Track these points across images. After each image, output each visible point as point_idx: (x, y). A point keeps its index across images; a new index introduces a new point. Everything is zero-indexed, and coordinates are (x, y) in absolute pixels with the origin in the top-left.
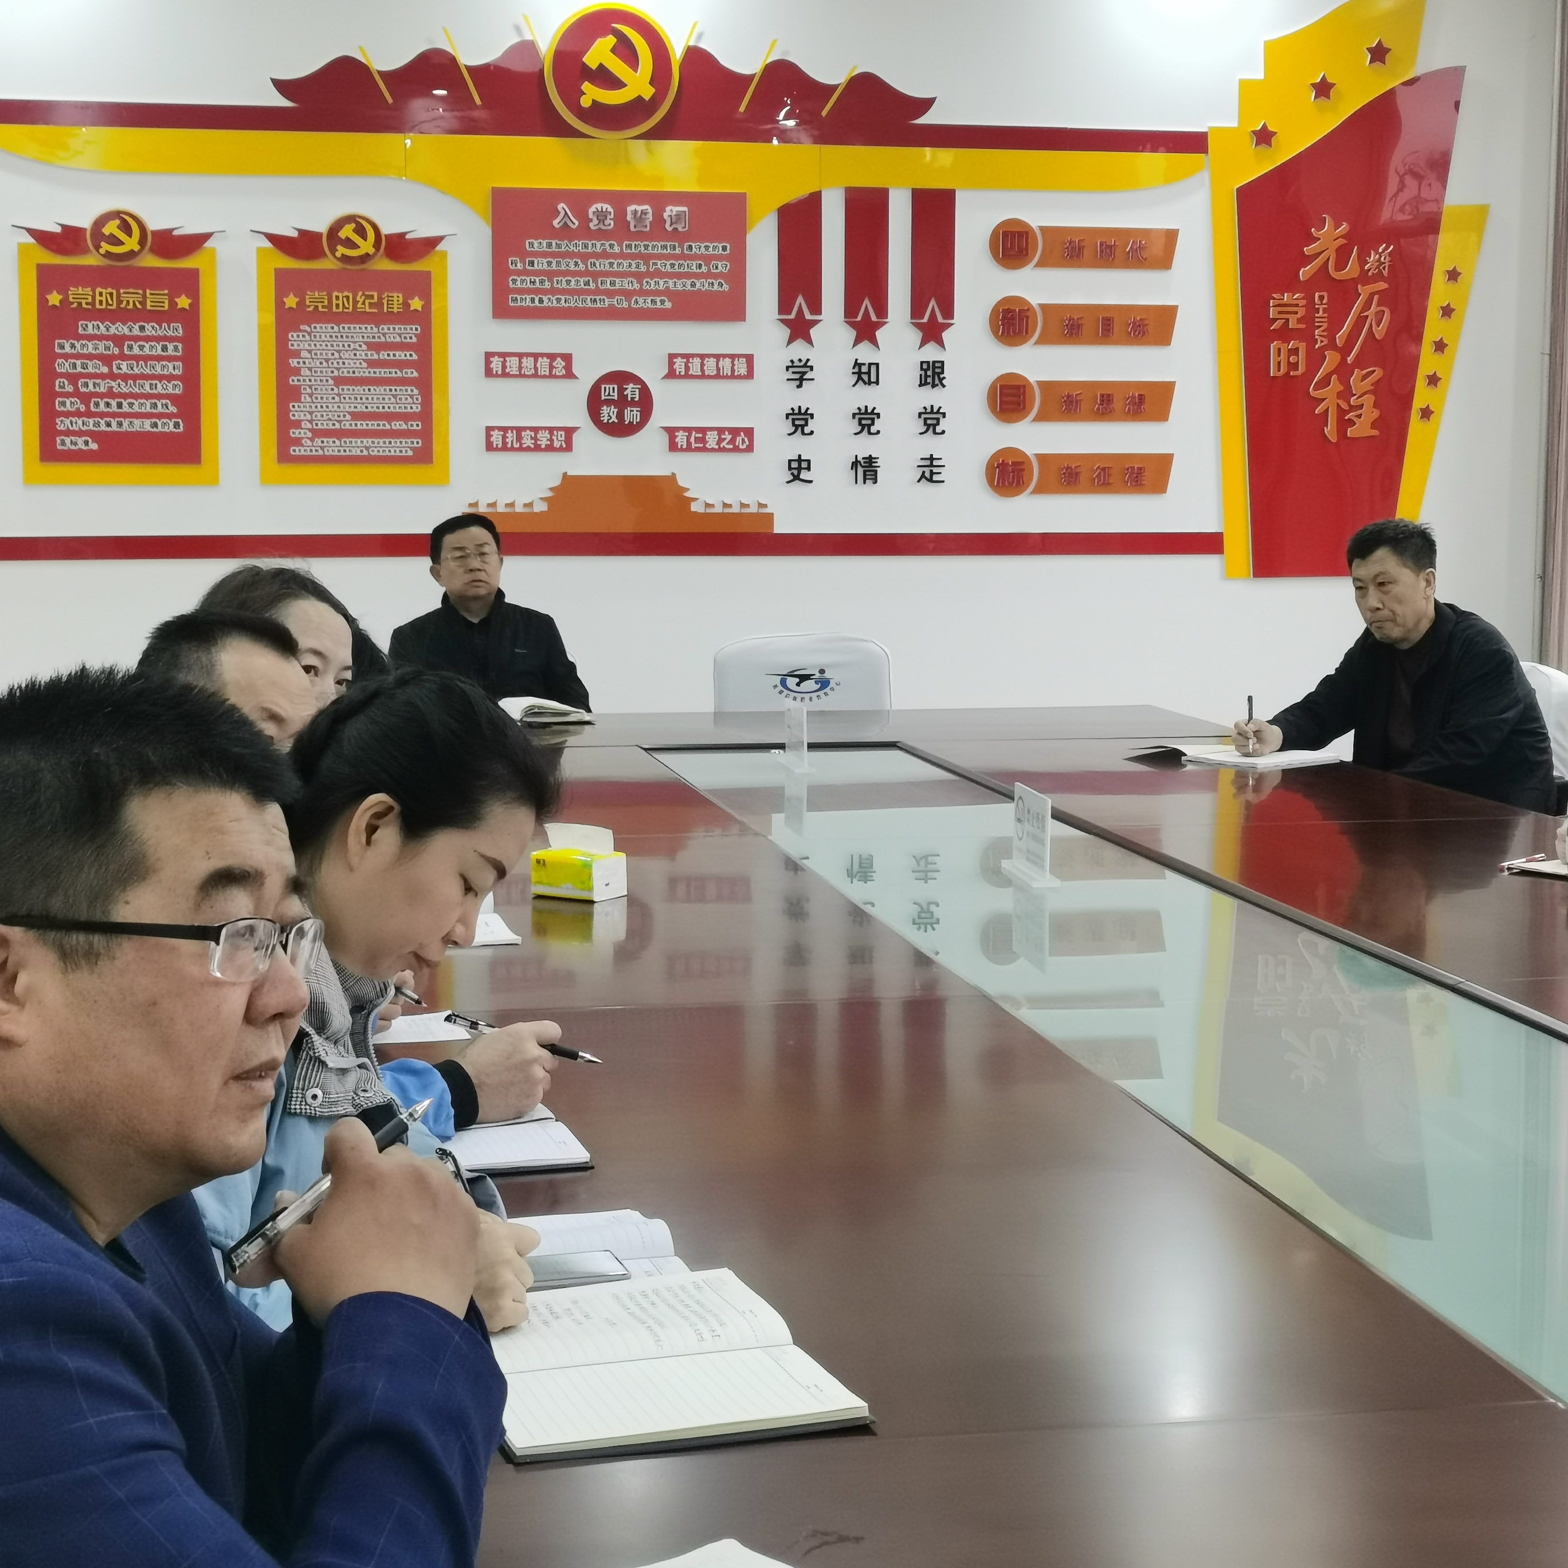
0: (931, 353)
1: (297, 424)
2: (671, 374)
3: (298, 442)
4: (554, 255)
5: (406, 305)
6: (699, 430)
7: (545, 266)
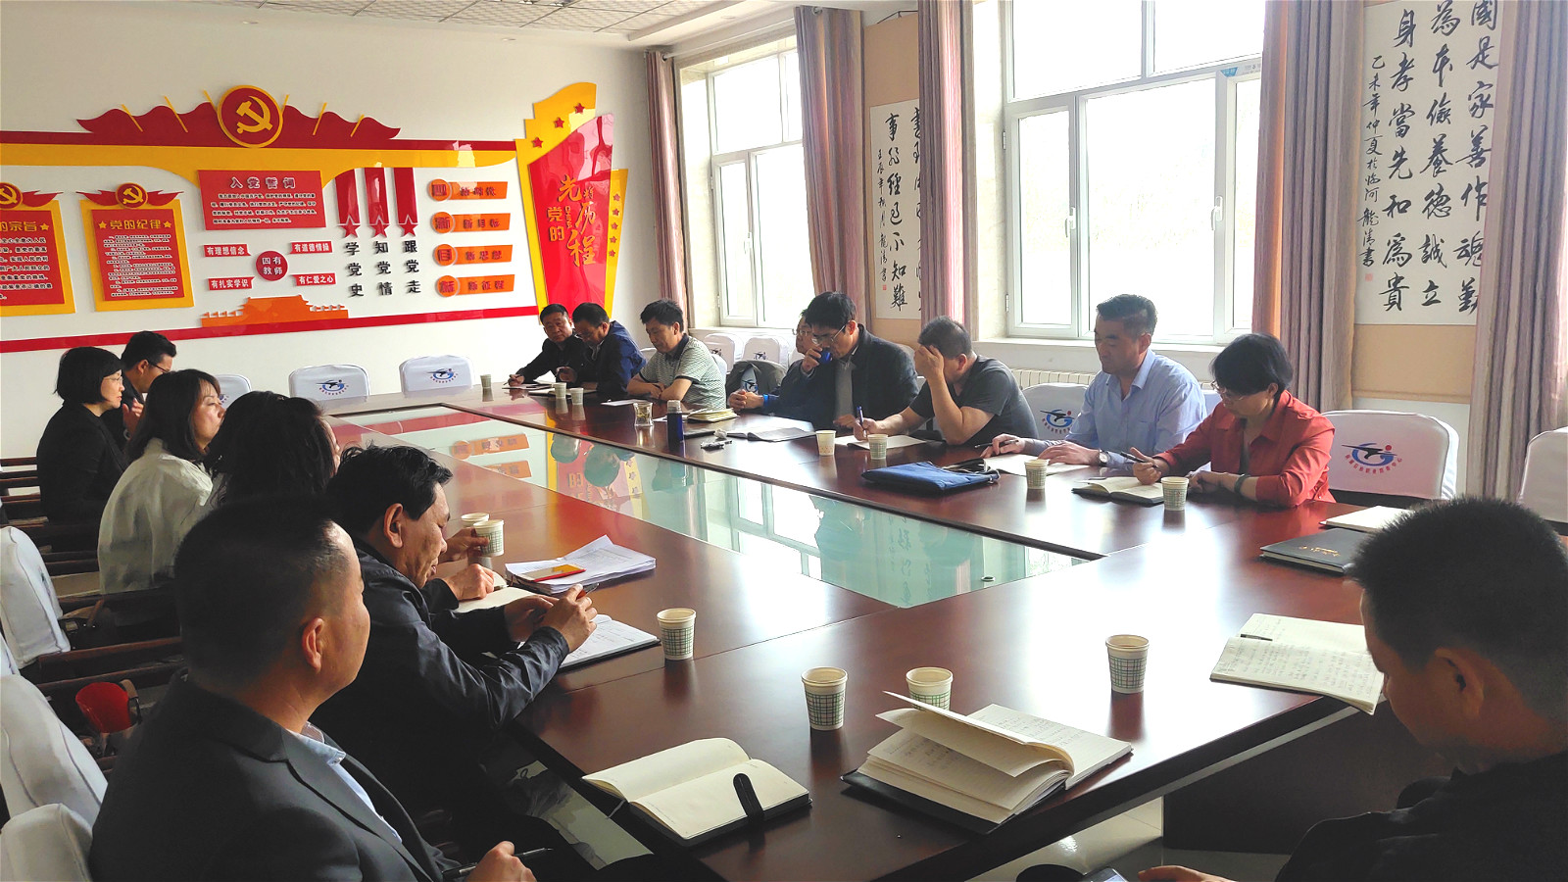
0: (408, 238)
1: (113, 282)
2: (294, 252)
3: (115, 291)
4: (233, 200)
5: (162, 225)
6: (309, 275)
7: (229, 206)
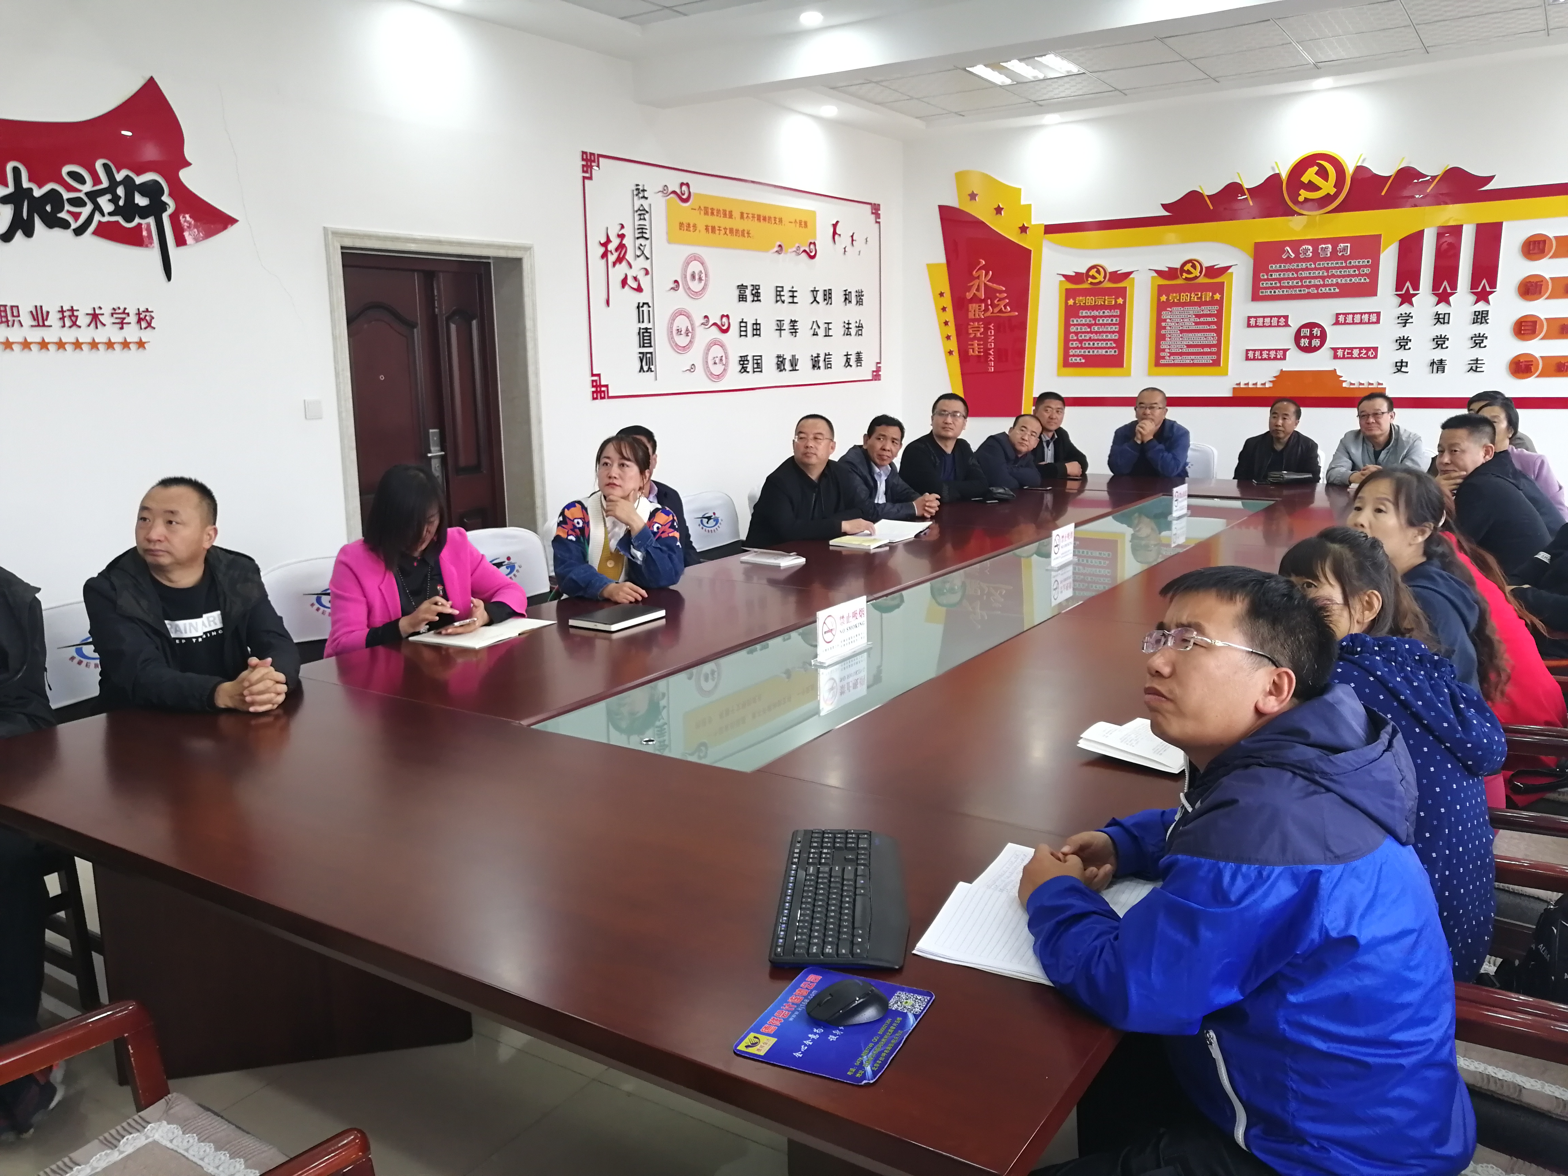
1: (1164, 350)
2: (1337, 323)
3: (1163, 358)
4: (1282, 271)
5: (1212, 297)
6: (1349, 349)
7: (1278, 276)
